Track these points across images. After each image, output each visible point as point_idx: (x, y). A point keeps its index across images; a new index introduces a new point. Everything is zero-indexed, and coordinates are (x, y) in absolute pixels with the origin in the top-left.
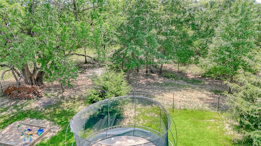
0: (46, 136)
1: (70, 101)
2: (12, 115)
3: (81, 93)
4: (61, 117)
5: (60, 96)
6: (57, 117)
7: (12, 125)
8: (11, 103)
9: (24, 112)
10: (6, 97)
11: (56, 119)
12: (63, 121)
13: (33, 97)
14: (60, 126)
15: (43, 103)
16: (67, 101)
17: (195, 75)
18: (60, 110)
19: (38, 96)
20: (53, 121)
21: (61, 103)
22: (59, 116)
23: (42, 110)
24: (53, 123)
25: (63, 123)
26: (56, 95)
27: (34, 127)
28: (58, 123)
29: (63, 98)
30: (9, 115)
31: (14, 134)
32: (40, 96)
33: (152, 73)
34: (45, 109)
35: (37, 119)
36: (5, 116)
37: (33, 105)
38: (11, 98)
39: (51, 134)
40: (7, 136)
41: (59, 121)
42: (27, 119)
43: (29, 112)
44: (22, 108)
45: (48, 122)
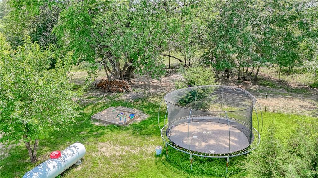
0: (137, 120)
1: (156, 97)
2: (106, 103)
3: (166, 91)
4: (149, 108)
5: (146, 92)
6: (145, 108)
7: (108, 109)
8: (104, 95)
9: (116, 101)
10: (99, 90)
11: (144, 109)
12: (151, 111)
13: (123, 91)
14: (148, 114)
15: (132, 96)
16: (154, 97)
17: (301, 85)
18: (148, 103)
19: (127, 91)
20: (142, 110)
21: (148, 97)
22: (147, 107)
23: (131, 101)
24: (141, 111)
25: (151, 112)
26: (143, 91)
27: (126, 113)
28: (147, 112)
29: (149, 94)
30: (104, 103)
31: (110, 116)
32: (128, 90)
33: (245, 81)
34: (134, 101)
35: (128, 108)
36: (101, 103)
37: (123, 97)
38: (103, 91)
39: (141, 119)
40: (105, 117)
41: (147, 111)
42: (119, 107)
43: (120, 101)
44: (114, 98)
45: (138, 111)
